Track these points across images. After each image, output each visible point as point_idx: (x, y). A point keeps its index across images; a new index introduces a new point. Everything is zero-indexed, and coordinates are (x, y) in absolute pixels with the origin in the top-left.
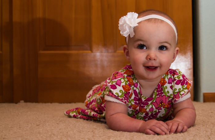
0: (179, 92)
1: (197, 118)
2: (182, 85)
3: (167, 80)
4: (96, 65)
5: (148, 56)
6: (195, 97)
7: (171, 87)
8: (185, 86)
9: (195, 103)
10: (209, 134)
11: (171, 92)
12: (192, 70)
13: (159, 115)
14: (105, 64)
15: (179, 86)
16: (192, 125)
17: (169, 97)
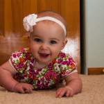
0: (65, 70)
1: (83, 86)
2: (68, 65)
3: (57, 60)
4: (7, 47)
5: (41, 47)
6: (82, 71)
7: (59, 66)
8: (70, 66)
9: (81, 76)
10: (92, 99)
11: (59, 69)
12: (79, 51)
13: (49, 84)
14: (15, 45)
15: (66, 66)
16: (79, 91)
17: (57, 73)
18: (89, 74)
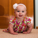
18: (36, 29)
